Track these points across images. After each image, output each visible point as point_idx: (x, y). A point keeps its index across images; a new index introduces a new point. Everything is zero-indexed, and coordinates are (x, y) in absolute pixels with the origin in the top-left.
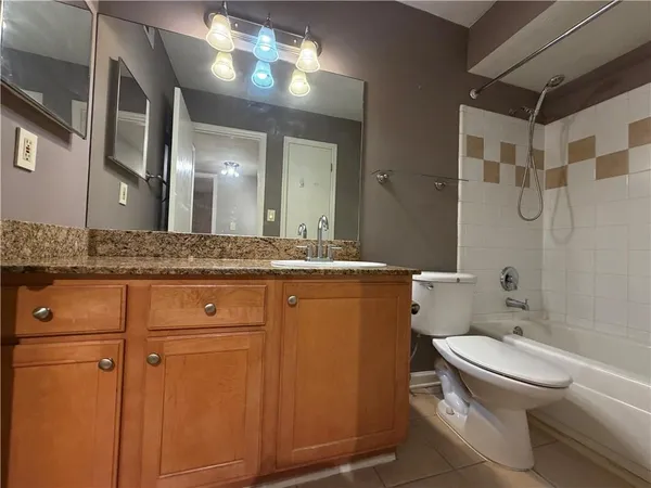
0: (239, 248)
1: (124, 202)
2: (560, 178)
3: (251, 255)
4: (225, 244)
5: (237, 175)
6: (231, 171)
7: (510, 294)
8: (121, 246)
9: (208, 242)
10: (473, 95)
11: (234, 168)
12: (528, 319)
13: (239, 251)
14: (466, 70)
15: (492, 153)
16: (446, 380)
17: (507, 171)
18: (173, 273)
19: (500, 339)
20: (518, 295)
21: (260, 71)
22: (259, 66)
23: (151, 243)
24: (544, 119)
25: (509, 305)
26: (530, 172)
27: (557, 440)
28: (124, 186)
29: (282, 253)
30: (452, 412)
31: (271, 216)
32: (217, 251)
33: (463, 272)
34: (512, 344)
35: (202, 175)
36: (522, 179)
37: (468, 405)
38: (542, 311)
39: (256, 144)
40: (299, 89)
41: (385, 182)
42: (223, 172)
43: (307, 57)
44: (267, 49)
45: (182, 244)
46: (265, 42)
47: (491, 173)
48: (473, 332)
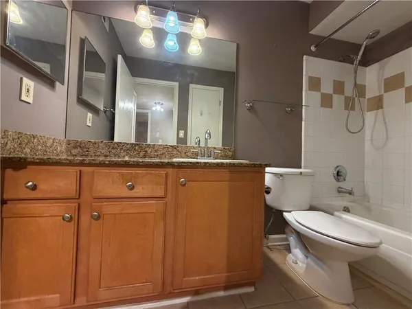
0: (156, 151)
1: (90, 125)
2: (378, 103)
3: (163, 156)
4: (147, 149)
5: (162, 110)
6: (158, 108)
7: (341, 184)
8: (85, 150)
9: (137, 147)
10: (313, 48)
11: (160, 106)
12: (353, 202)
13: (156, 154)
14: (308, 31)
15: (327, 88)
16: (292, 240)
17: (338, 100)
18: (107, 162)
19: (332, 214)
20: (346, 185)
21: (170, 40)
22: (169, 37)
23: (103, 148)
24: (365, 62)
25: (339, 192)
26: (355, 100)
27: (373, 286)
28: (90, 115)
29: (183, 155)
30: (297, 262)
31: (182, 134)
32: (142, 154)
33: (305, 168)
34: (340, 218)
35: (140, 111)
36: (349, 105)
37: (307, 257)
38: (365, 196)
39: (172, 89)
40: (195, 50)
41: (251, 109)
42: (154, 109)
43: (198, 28)
44: (173, 25)
45: (121, 149)
46: (172, 20)
47: (326, 101)
48: (312, 208)
